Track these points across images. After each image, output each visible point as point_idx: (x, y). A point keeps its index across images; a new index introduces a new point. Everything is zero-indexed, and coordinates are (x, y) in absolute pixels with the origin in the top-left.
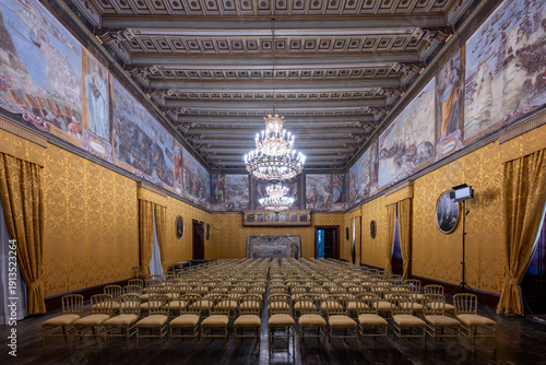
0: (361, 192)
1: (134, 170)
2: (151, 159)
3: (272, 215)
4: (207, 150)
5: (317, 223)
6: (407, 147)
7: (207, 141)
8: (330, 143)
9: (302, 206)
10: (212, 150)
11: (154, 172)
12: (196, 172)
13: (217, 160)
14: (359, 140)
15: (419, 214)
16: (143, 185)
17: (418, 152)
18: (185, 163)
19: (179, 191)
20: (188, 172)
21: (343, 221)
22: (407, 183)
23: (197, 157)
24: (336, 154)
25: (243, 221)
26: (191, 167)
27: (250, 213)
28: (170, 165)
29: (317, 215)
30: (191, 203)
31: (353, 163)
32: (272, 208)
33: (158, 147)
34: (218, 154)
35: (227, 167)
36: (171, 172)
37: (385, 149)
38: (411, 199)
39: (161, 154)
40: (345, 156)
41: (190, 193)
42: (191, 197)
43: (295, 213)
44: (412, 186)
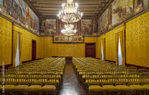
0: (105, 28)
1: (11, 18)
2: (17, 13)
3: (66, 38)
4: (38, 9)
5: (86, 41)
6: (123, 9)
7: (39, 5)
8: (91, 6)
9: (79, 34)
10: (41, 9)
11: (18, 19)
12: (34, 18)
13: (43, 13)
14: (104, 5)
15: (128, 37)
16: (15, 24)
17: (127, 11)
18: (30, 14)
19: (27, 27)
20: (31, 18)
21: (97, 41)
22: (123, 24)
23: (34, 12)
24: (94, 11)
25: (54, 40)
26: (32, 16)
27: (57, 37)
28: (24, 15)
29: (86, 38)
30: (31, 32)
31: (101, 15)
32: (67, 34)
33: (20, 8)
34: (44, 10)
35: (47, 16)
36: (24, 18)
37: (114, 10)
38: (125, 31)
39: (21, 11)
40: (98, 12)
41: (31, 27)
42: (32, 29)
43: (76, 37)
44: (125, 25)
